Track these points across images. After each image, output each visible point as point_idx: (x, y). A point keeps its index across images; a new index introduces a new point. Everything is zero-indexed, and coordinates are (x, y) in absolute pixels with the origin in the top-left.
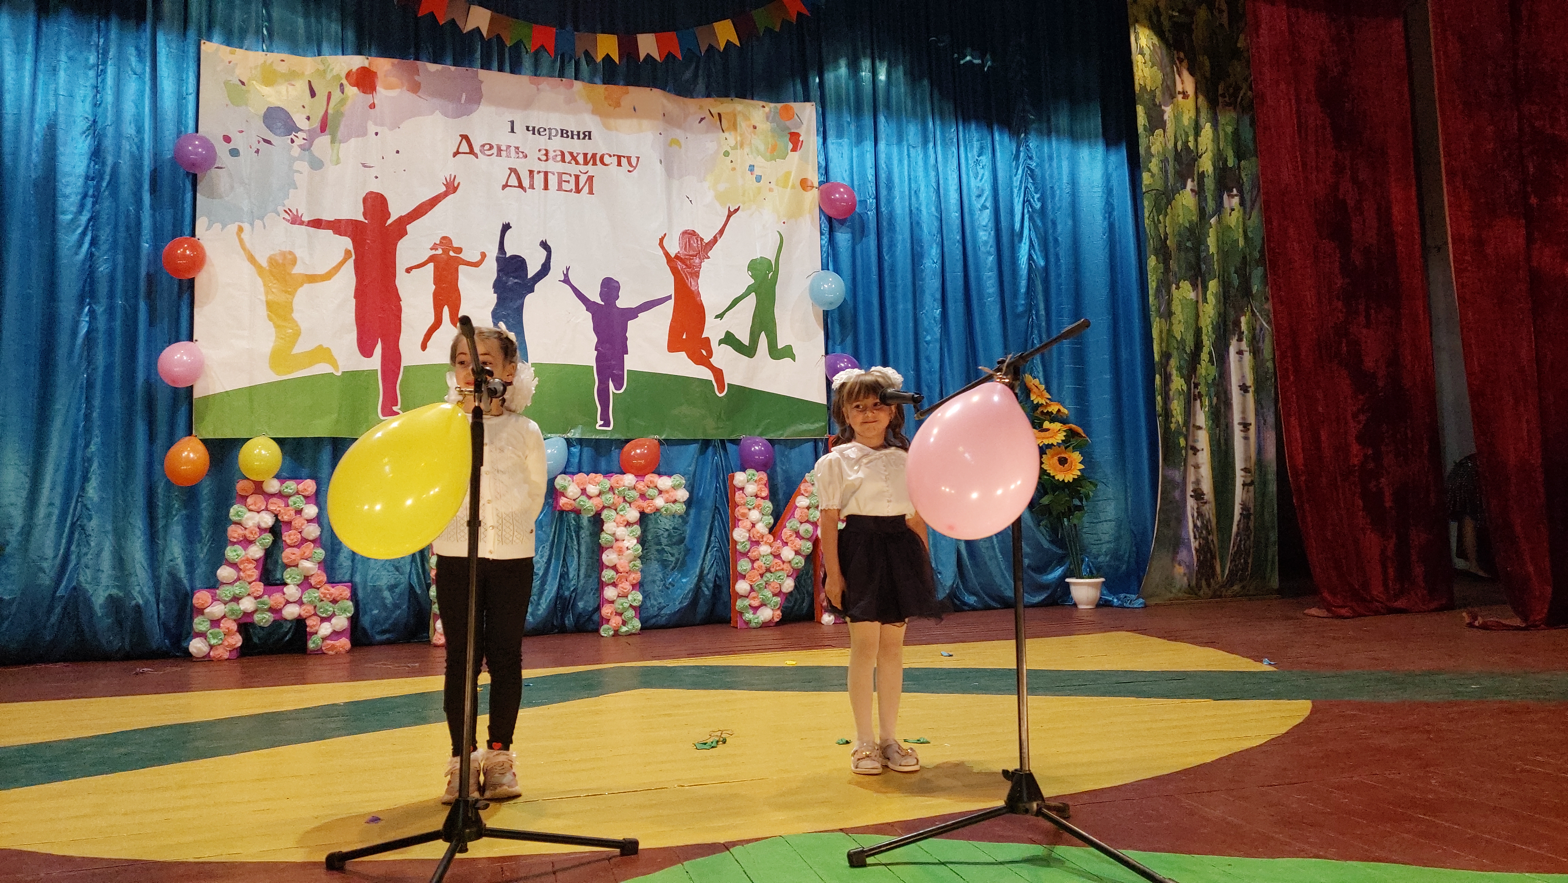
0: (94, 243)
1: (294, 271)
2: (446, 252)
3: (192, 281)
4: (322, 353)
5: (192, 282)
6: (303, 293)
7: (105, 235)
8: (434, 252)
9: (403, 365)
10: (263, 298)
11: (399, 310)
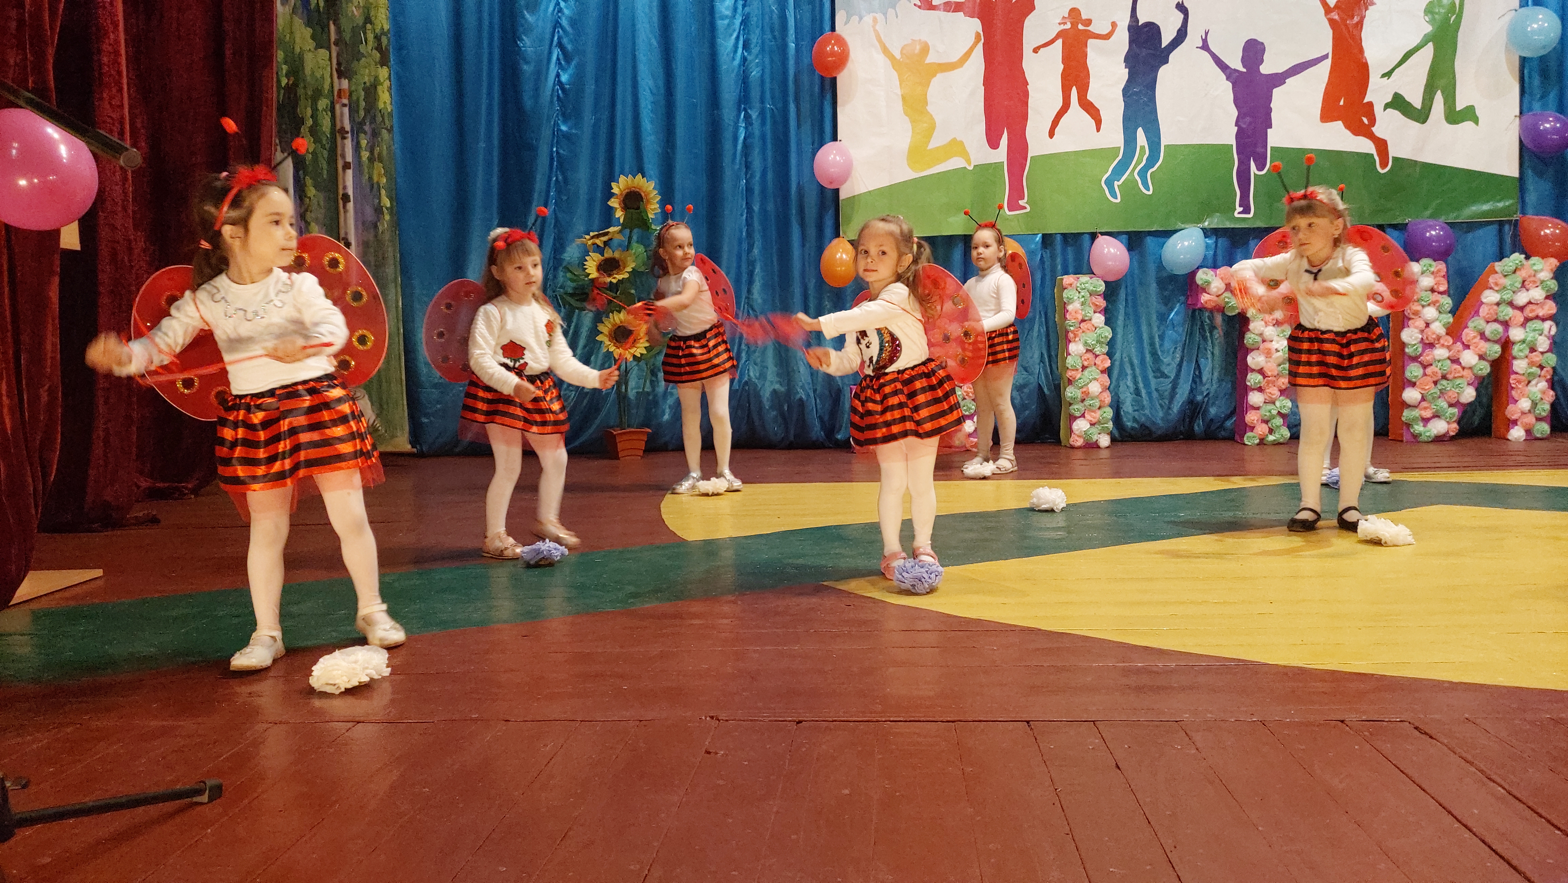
0: (746, 46)
1: (927, 61)
2: (1074, 25)
3: (835, 78)
4: (956, 147)
5: (834, 81)
6: (938, 84)
7: (756, 38)
8: (1062, 27)
9: (1030, 154)
10: (899, 92)
11: (1026, 94)
